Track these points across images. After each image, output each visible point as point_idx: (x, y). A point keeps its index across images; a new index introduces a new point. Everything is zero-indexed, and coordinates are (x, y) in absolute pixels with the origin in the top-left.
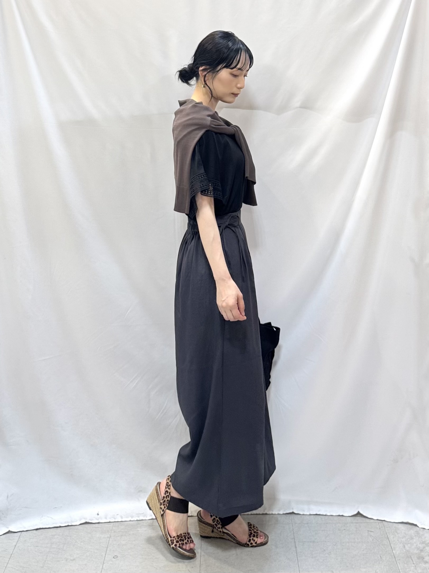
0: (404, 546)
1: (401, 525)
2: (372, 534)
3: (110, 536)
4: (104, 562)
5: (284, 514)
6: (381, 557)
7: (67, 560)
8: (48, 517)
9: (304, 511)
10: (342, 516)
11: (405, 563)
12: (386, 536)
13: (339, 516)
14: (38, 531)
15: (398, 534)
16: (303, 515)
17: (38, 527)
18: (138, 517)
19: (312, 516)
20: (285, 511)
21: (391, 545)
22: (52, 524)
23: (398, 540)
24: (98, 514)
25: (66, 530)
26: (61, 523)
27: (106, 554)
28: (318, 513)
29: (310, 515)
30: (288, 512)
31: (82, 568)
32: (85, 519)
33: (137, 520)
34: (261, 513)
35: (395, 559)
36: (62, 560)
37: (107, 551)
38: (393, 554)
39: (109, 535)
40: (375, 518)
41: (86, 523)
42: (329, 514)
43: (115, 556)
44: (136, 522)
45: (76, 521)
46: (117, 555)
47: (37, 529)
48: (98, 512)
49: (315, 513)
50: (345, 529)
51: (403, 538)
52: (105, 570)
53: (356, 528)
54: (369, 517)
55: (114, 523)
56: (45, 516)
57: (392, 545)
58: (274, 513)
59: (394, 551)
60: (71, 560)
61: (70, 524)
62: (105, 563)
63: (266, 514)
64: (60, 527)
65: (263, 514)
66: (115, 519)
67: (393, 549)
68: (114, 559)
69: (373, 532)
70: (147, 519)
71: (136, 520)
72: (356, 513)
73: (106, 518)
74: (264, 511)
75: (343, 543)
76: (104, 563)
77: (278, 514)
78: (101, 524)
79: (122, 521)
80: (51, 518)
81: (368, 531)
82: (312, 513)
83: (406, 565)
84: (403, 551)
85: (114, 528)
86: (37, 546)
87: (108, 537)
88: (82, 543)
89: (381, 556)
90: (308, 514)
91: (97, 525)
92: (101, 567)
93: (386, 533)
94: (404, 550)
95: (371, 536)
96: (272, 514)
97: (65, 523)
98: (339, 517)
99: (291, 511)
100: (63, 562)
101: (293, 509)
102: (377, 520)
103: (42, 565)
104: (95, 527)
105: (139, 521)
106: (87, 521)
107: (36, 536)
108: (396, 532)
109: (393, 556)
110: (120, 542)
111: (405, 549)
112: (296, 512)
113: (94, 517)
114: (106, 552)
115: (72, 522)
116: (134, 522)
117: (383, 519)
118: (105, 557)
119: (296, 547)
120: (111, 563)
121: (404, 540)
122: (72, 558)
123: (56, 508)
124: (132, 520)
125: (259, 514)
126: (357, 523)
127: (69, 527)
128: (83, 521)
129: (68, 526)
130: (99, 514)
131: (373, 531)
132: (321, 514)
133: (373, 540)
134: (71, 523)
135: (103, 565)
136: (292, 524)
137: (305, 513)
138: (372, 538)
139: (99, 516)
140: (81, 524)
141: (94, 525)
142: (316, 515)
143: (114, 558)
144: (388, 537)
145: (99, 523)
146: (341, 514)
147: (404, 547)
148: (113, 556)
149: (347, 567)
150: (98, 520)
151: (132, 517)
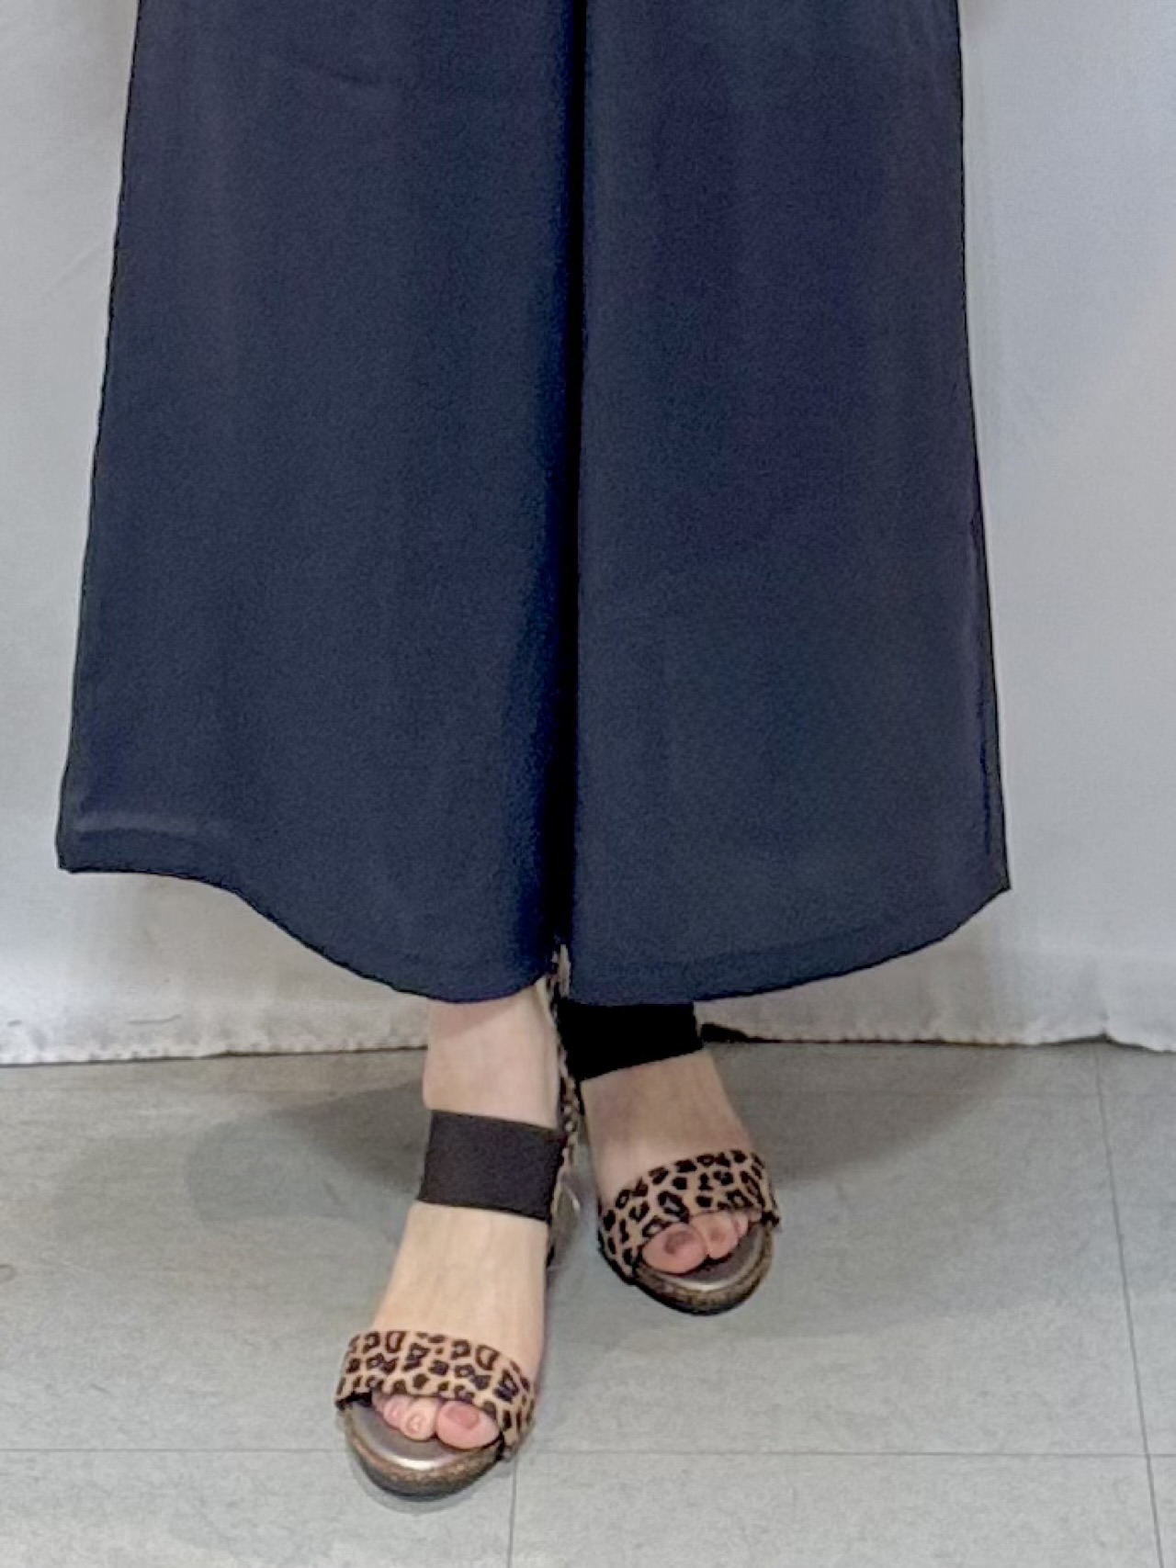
5: (1045, 1045)
9: (1169, 1031)
16: (1163, 1052)
18: (144, 1039)
20: (1051, 1029)
30: (1071, 1037)
33: (135, 1060)
34: (904, 1036)
44: (132, 1067)
58: (983, 1037)
65: (917, 1043)
70: (201, 1051)
71: (127, 1055)
74: (926, 1026)
77: (1014, 1045)
79: (42, 1065)
96: (975, 1045)
99: (1093, 1031)
101: (1105, 1017)
112: (1118, 1037)
125: (893, 1043)
136: (1100, 1096)
151: (105, 1039)
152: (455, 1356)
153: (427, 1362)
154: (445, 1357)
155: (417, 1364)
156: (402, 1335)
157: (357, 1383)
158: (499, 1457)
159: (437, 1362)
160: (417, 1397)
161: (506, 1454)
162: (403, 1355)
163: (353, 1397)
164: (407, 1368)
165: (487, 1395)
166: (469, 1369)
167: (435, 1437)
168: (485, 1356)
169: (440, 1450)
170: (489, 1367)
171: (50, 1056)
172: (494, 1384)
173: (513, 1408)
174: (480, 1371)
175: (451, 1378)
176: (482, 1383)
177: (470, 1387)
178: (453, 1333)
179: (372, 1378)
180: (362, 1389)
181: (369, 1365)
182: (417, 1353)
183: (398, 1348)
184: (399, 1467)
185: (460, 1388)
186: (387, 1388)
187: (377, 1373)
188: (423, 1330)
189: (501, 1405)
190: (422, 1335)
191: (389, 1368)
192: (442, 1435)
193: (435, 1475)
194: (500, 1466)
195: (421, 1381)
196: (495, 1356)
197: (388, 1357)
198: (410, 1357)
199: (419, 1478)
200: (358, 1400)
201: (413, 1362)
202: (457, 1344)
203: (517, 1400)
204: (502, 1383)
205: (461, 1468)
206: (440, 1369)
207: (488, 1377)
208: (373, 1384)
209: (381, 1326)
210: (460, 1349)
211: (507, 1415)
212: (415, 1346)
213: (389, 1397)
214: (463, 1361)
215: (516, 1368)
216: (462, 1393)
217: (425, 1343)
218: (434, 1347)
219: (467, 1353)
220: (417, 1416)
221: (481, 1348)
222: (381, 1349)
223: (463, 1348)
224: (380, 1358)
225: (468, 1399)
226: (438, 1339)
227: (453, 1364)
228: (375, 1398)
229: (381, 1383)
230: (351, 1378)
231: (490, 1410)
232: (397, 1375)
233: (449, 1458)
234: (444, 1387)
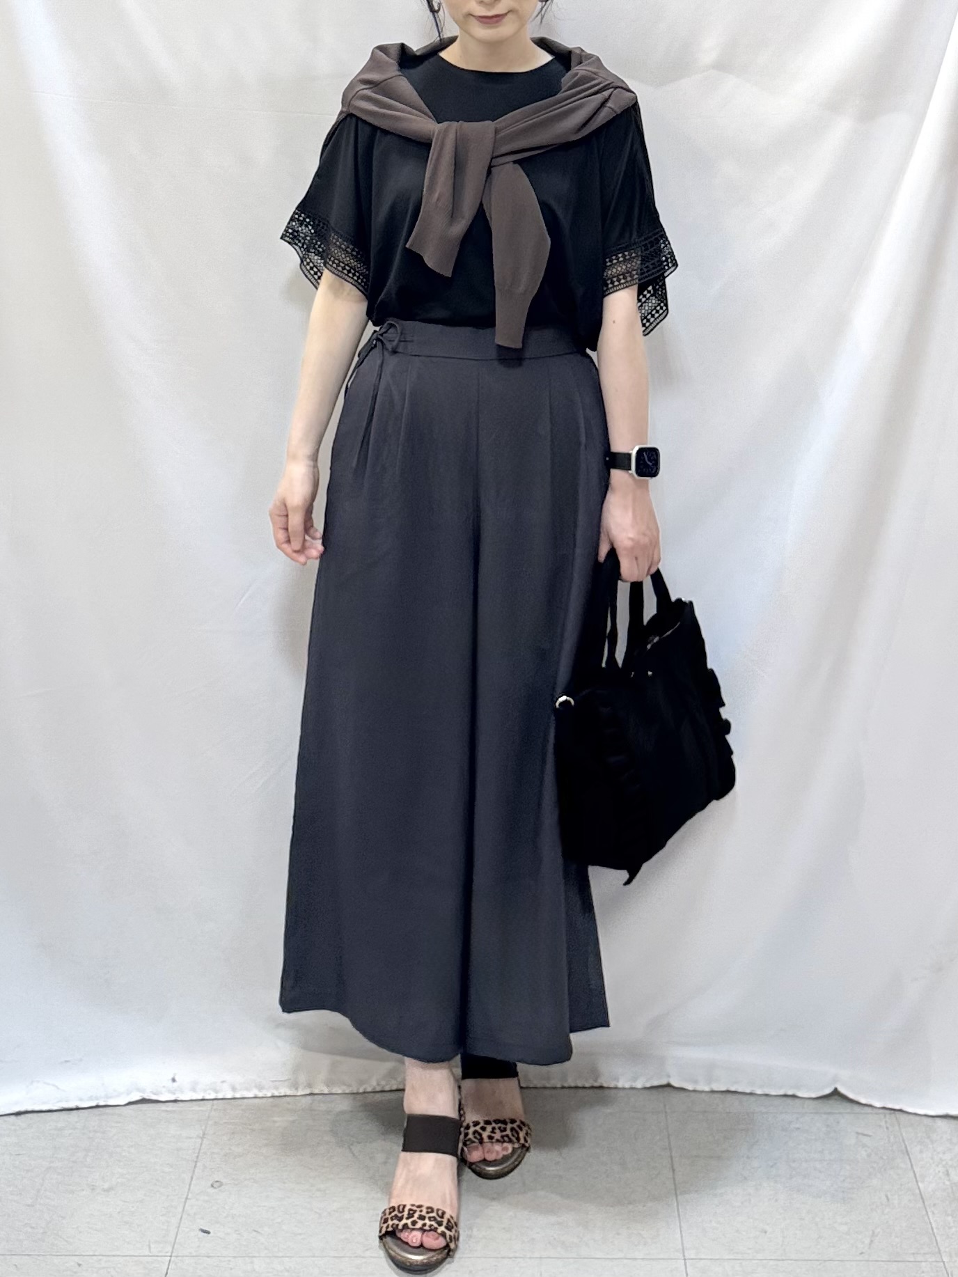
0: (947, 1171)
1: (939, 1122)
2: (865, 1140)
3: (204, 1134)
4: (189, 1197)
5: (645, 1088)
6: (887, 1196)
7: (93, 1189)
8: (48, 1084)
9: (696, 1082)
10: (794, 1096)
11: (948, 1215)
12: (904, 1146)
13: (786, 1096)
14: (19, 1117)
15: (932, 1142)
16: (694, 1091)
17: (23, 1109)
18: (276, 1088)
19: (716, 1095)
20: (647, 1081)
21: (914, 1167)
22: (58, 1102)
23: (932, 1158)
24: (174, 1080)
25: (93, 1119)
26: (81, 1100)
27: (192, 1178)
28: (733, 1089)
29: (713, 1092)
30: (656, 1083)
31: (133, 1209)
32: (139, 1090)
33: (273, 1097)
34: (587, 1085)
35: (924, 1202)
36: (83, 1190)
37: (197, 1170)
38: (917, 1191)
39: (201, 1132)
40: (878, 1104)
41: (144, 1101)
42: (759, 1092)
43: (217, 1181)
44: (271, 1100)
45: (119, 1095)
46: (222, 1181)
47: (18, 1114)
48: (175, 1074)
49: (724, 1089)
50: (798, 1129)
51: (944, 1153)
52: (189, 1215)
53: (828, 1126)
54: (863, 1101)
55: (215, 1102)
56: (38, 1082)
57: (917, 1170)
58: (620, 1085)
59: (921, 1185)
60: (104, 1190)
61: (102, 1103)
62: (190, 1199)
63: (601, 1087)
64: (78, 1109)
65: (593, 1087)
66: (216, 1092)
67: (918, 1179)
68: (211, 1190)
69: (870, 1136)
70: (300, 1093)
71: (269, 1095)
72: (828, 1091)
73: (194, 1090)
74: (596, 1081)
75: (794, 1161)
76: (187, 1198)
77: (632, 1088)
78: (181, 1104)
79: (234, 1099)
80: (54, 1085)
81: (858, 1133)
82: (716, 1089)
83: (950, 1218)
84: (944, 1183)
85: (213, 1113)
86: (19, 1155)
87: (198, 1137)
88: (132, 1150)
89: (889, 1197)
90: (707, 1089)
91: (170, 1107)
92: (180, 1209)
93: (904, 1141)
94: (947, 1183)
95: (864, 1146)
96: (616, 1088)
97: (91, 1098)
98: (785, 1099)
99: (664, 1082)
100: (84, 1192)
101: (669, 1076)
102: (884, 1108)
103: (30, 1201)
104: (167, 1111)
105: (277, 1101)
106: (147, 1096)
107: (15, 1130)
108: (929, 1137)
109: (919, 1196)
110: (230, 1149)
111: (949, 1180)
112: (676, 1084)
113: (164, 1087)
114: (194, 1171)
115: (107, 1097)
116: (264, 1101)
117: (897, 1107)
118: (190, 1185)
119: (674, 1170)
120: (206, 1198)
121: (947, 1157)
122: (106, 1186)
123: (66, 1061)
124: (260, 1095)
125: (584, 1088)
126: (829, 1113)
127: (101, 1109)
128: (137, 1097)
129: (98, 1106)
130: (177, 1078)
131: (871, 1134)
132: (740, 1090)
133: (869, 1156)
134: (104, 1101)
135: (185, 1202)
136: (666, 1112)
137: (699, 1088)
138: (866, 1151)
139: (175, 1084)
140: (130, 1103)
141: (163, 1107)
142: (728, 1092)
143: (212, 1186)
144: (907, 1151)
145: (175, 1101)
146: (790, 1093)
147: (948, 1174)
148: (211, 1182)
149: (802, 1219)
150: (174, 1094)
151: (261, 1088)
152: (428, 1213)
153: (416, 1215)
154: (424, 1213)
155: (413, 1216)
156: (404, 1206)
157: (387, 1227)
158: (448, 1255)
159: (420, 1215)
160: (413, 1229)
161: (451, 1253)
162: (406, 1213)
163: (387, 1233)
164: (408, 1218)
165: (441, 1229)
166: (434, 1217)
167: (421, 1246)
168: (440, 1213)
169: (425, 1251)
170: (442, 1217)
171: (238, 1095)
172: (445, 1224)
173: (452, 1234)
174: (439, 1219)
175: (427, 1221)
176: (440, 1224)
177: (436, 1225)
178: (426, 1204)
179: (393, 1224)
180: (390, 1229)
181: (392, 1219)
182: (411, 1212)
183: (403, 1211)
184: (408, 1258)
185: (431, 1226)
186: (400, 1227)
187: (396, 1222)
188: (413, 1203)
189: (448, 1233)
190: (413, 1205)
191: (400, 1219)
192: (425, 1245)
193: (425, 1261)
194: (449, 1259)
195: (414, 1223)
196: (444, 1213)
197: (400, 1215)
198: (409, 1214)
199: (418, 1263)
200: (390, 1235)
201: (410, 1216)
202: (428, 1208)
203: (453, 1230)
204: (447, 1224)
205: (435, 1258)
206: (421, 1217)
207: (442, 1221)
208: (394, 1226)
209: (394, 1203)
210: (429, 1210)
211: (450, 1236)
212: (410, 1210)
213: (401, 1231)
214: (431, 1215)
215: (452, 1217)
216: (433, 1227)
217: (414, 1208)
218: (418, 1210)
219: (432, 1211)
220: (414, 1237)
221: (438, 1210)
222: (396, 1212)
223: (430, 1210)
224: (396, 1216)
225: (435, 1230)
226: (420, 1206)
227: (427, 1216)
228: (397, 1231)
229: (398, 1225)
230: (385, 1225)
231: (443, 1235)
232: (404, 1221)
233: (431, 1254)
234: (424, 1225)
